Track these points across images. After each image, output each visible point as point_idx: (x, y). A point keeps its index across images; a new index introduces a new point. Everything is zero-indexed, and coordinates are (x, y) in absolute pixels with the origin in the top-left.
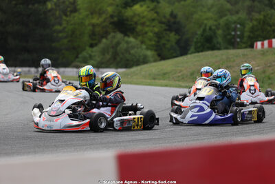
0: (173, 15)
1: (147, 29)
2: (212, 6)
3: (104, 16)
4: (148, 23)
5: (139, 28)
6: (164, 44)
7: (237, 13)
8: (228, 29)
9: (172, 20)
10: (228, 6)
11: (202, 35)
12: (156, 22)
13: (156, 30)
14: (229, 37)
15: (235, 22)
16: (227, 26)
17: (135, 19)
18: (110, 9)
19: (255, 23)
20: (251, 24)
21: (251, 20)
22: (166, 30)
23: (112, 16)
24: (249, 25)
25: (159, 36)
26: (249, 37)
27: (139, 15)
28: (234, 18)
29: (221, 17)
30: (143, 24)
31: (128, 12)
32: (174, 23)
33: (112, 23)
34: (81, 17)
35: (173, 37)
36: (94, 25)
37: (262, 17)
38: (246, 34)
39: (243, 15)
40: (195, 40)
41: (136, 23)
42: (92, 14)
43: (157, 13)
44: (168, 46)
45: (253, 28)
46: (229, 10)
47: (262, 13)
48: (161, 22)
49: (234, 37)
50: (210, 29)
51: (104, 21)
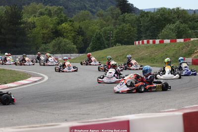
0: (80, 28)
1: (69, 34)
2: (98, 23)
3: (48, 29)
5: (65, 34)
6: (77, 42)
9: (79, 30)
10: (105, 22)
12: (73, 31)
13: (73, 34)
14: (106, 37)
15: (108, 30)
16: (105, 32)
17: (63, 30)
18: (51, 26)
21: (116, 28)
22: (77, 35)
23: (52, 29)
24: (115, 31)
25: (74, 37)
26: (116, 37)
27: (65, 28)
28: (108, 28)
29: (102, 28)
30: (67, 32)
31: (60, 27)
32: (81, 31)
33: (52, 32)
34: (38, 30)
35: (80, 38)
36: (43, 34)
37: (121, 27)
39: (111, 27)
41: (64, 32)
42: (43, 29)
43: (73, 27)
44: (79, 42)
45: (117, 32)
46: (105, 25)
48: (75, 31)
49: (109, 37)
51: (49, 32)
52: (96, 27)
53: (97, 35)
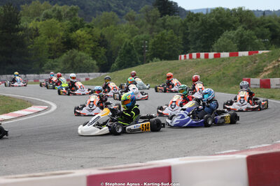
0: (102, 36)
1: (86, 45)
2: (127, 29)
3: (57, 38)
4: (86, 42)
5: (81, 45)
6: (97, 55)
7: (142, 33)
8: (138, 44)
9: (102, 39)
10: (137, 29)
11: (124, 49)
12: (92, 41)
13: (92, 46)
14: (139, 49)
15: (142, 39)
16: (137, 42)
17: (78, 39)
18: (61, 34)
19: (156, 39)
20: (153, 40)
21: (153, 37)
22: (98, 46)
23: (63, 38)
24: (152, 41)
25: (94, 50)
26: (152, 48)
27: (80, 37)
28: (142, 36)
29: (133, 36)
30: (83, 42)
31: (73, 35)
32: (103, 41)
33: (63, 43)
34: (42, 38)
35: (103, 50)
36: (50, 44)
37: (160, 35)
38: (150, 47)
39: (146, 34)
40: (119, 52)
41: (79, 42)
42: (49, 37)
43: (92, 35)
44: (100, 56)
45: (155, 42)
46: (137, 31)
47: (160, 33)
48: (95, 41)
49: (143, 49)
50: (129, 44)
51: (58, 42)
52: (125, 35)
53: (126, 46)
